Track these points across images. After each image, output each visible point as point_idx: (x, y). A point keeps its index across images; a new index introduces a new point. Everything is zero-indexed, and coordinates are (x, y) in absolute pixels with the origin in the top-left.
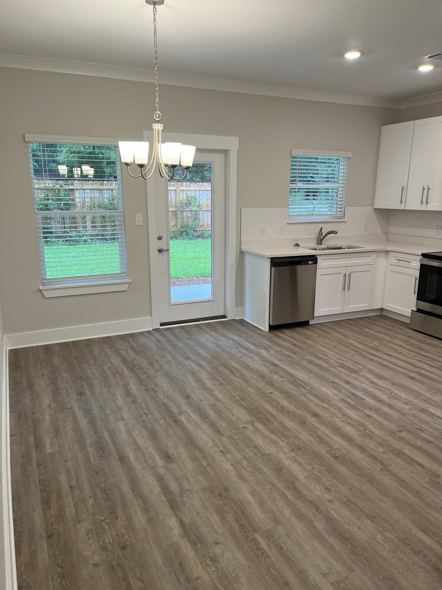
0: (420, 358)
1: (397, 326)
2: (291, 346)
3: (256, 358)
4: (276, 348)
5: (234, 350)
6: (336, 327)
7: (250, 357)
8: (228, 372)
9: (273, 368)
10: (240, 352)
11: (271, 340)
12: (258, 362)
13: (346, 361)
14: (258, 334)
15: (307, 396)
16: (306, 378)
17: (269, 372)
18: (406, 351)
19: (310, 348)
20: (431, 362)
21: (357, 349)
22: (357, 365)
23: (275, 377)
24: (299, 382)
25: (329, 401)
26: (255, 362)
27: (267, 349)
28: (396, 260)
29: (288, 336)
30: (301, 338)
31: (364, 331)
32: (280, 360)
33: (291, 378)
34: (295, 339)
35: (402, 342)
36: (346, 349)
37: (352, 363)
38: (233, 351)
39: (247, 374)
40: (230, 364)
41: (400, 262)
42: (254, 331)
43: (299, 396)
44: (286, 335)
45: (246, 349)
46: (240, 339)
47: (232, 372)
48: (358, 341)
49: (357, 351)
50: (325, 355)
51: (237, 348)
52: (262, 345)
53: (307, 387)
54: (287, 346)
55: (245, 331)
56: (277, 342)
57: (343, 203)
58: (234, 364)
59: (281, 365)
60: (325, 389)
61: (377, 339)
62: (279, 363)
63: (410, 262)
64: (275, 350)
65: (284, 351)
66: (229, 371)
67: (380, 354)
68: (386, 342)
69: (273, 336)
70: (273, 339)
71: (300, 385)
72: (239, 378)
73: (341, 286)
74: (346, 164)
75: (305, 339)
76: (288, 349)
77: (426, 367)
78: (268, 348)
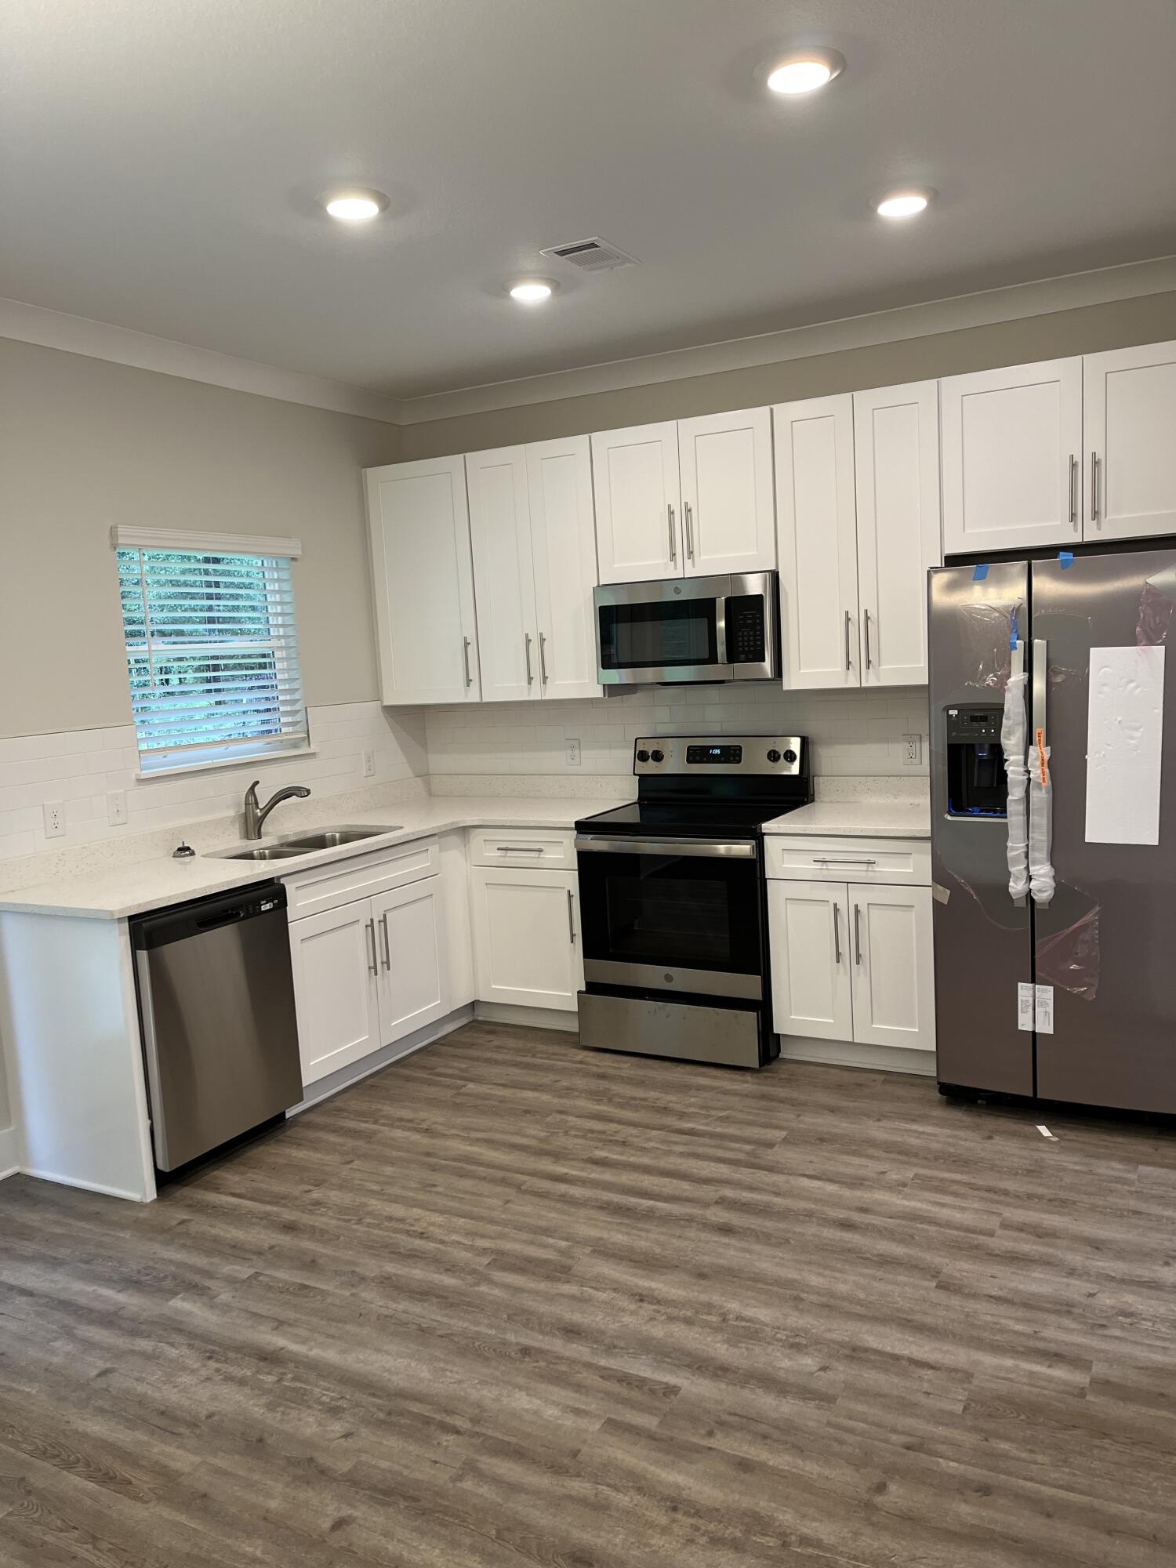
0: (685, 1144)
1: (541, 1047)
2: (282, 1237)
3: (173, 1353)
4: (229, 1268)
5: (57, 1344)
6: (379, 1107)
7: (147, 1357)
8: (91, 1486)
9: (271, 1379)
10: (89, 1345)
11: (187, 1234)
12: (193, 1371)
13: (502, 1236)
14: (123, 1227)
15: (483, 1466)
16: (425, 1373)
17: (271, 1407)
18: (634, 1131)
19: (350, 1220)
20: (719, 1147)
21: (500, 1174)
22: (544, 1238)
23: (308, 1424)
24: (415, 1408)
25: (575, 1454)
26: (185, 1379)
27: (195, 1290)
28: (498, 849)
29: (240, 1196)
30: (297, 1190)
31: (468, 1095)
32: (279, 1324)
33: (372, 1399)
34: (277, 1199)
35: (599, 1102)
36: (467, 1184)
37: (525, 1236)
38: (53, 1352)
39: (181, 1458)
40: (76, 1432)
41: (510, 853)
42: (96, 1217)
43: (459, 1484)
44: (233, 1195)
45: (109, 1319)
46: (56, 1276)
47: (107, 1479)
48: (478, 1140)
49: (503, 1182)
50: (421, 1235)
51: (68, 1333)
52: (166, 1277)
53: (458, 1422)
54: (266, 1246)
55: (58, 1230)
56: (216, 1239)
57: (297, 696)
58: (97, 1427)
59: (294, 1347)
60: (522, 1402)
61: (527, 1112)
62: (280, 1341)
63: (540, 851)
64: (232, 1281)
65: (266, 1272)
66: (89, 1477)
67: (573, 1167)
68: (559, 1117)
69: (186, 1217)
70: (194, 1228)
71: (427, 1421)
72: (160, 1498)
73: (363, 961)
74: (285, 575)
75: (311, 1188)
76: (276, 1255)
77: (723, 1171)
78: (197, 1278)
